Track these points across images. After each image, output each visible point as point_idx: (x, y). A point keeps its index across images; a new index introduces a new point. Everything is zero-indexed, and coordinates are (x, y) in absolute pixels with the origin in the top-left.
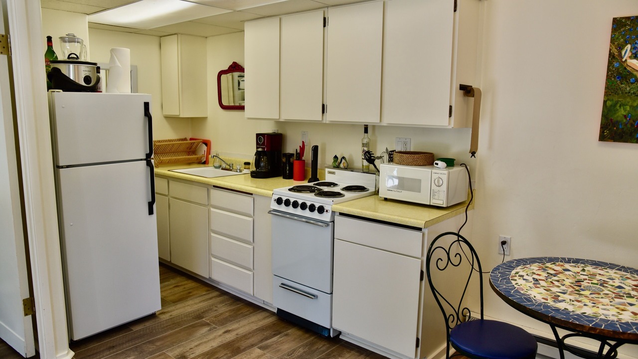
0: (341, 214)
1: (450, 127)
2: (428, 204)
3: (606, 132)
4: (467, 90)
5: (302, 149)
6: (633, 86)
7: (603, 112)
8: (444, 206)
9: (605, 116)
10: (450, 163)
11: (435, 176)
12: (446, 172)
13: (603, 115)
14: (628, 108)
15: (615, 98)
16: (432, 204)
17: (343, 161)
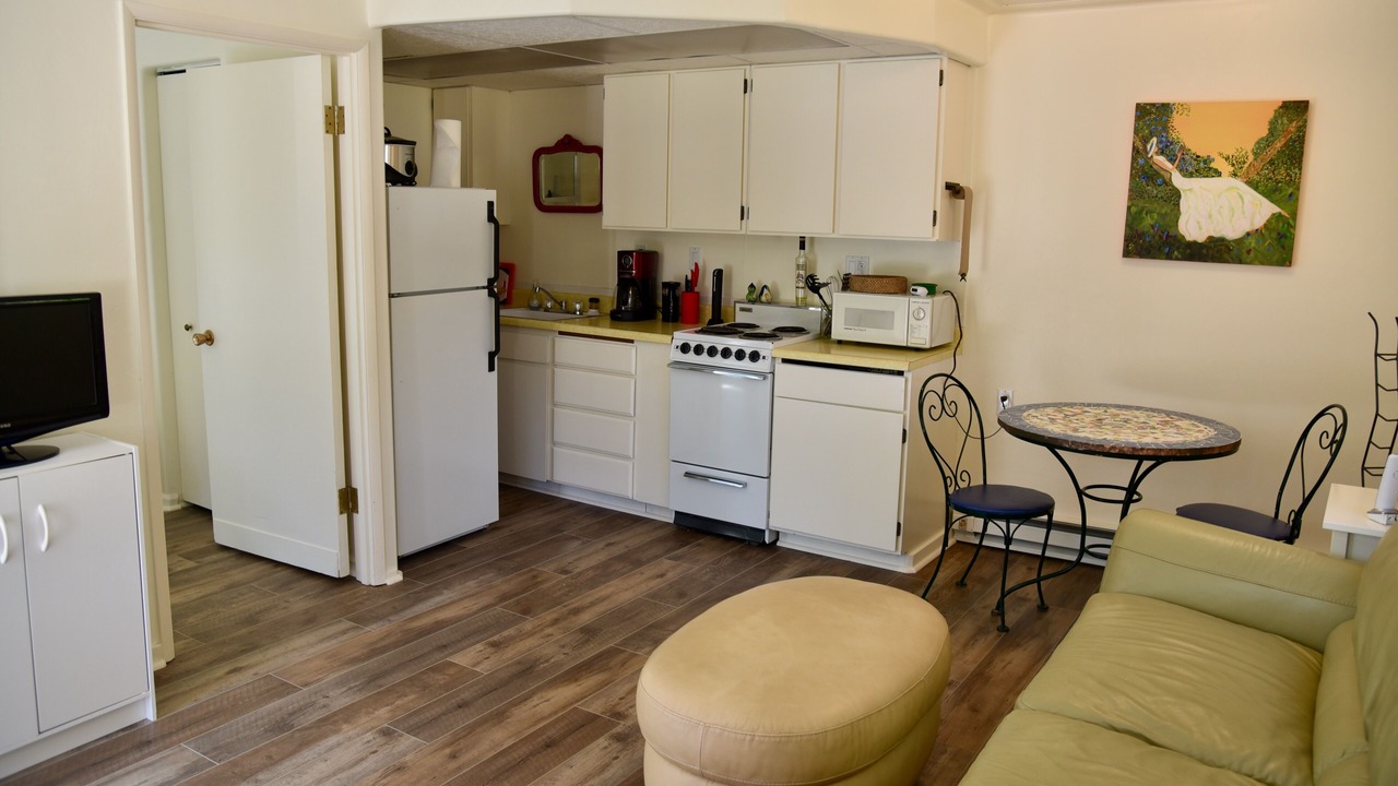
0: (785, 361)
1: (934, 240)
2: (905, 345)
3: (1131, 246)
4: (954, 190)
5: (695, 273)
6: (1160, 189)
7: (1127, 220)
8: (927, 346)
9: (1128, 225)
10: (932, 290)
11: (914, 307)
12: (929, 300)
13: (1127, 225)
14: (1155, 216)
15: (1141, 203)
16: (909, 345)
17: (765, 291)
